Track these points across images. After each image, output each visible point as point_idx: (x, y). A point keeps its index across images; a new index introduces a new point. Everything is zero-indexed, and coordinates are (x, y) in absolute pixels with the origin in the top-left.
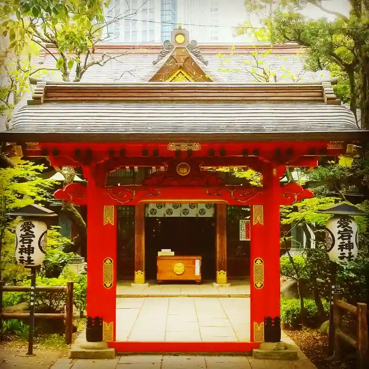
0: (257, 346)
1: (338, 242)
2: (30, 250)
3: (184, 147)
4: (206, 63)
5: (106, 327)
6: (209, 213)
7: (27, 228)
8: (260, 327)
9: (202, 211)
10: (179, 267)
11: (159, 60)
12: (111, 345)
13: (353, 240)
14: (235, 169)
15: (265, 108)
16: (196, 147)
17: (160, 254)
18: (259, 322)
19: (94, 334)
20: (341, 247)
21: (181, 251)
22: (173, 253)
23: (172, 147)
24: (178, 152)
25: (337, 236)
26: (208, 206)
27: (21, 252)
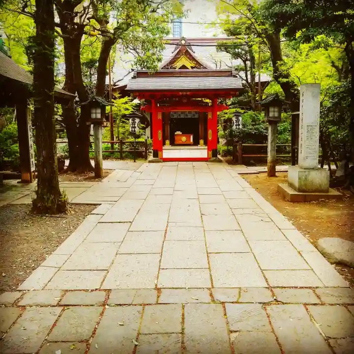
0: (210, 158)
1: (235, 124)
2: (135, 127)
3: (185, 93)
4: (194, 53)
5: (160, 153)
6: (197, 116)
7: (133, 120)
8: (210, 153)
9: (194, 115)
10: (184, 139)
11: (174, 51)
12: (161, 159)
13: (240, 123)
14: (203, 99)
15: (211, 79)
16: (188, 93)
17: (176, 133)
18: (210, 151)
19: (156, 155)
20: (236, 125)
21: (185, 132)
22: (181, 133)
23: (181, 93)
24: (183, 95)
25: (235, 122)
26: (196, 113)
27: (132, 128)
